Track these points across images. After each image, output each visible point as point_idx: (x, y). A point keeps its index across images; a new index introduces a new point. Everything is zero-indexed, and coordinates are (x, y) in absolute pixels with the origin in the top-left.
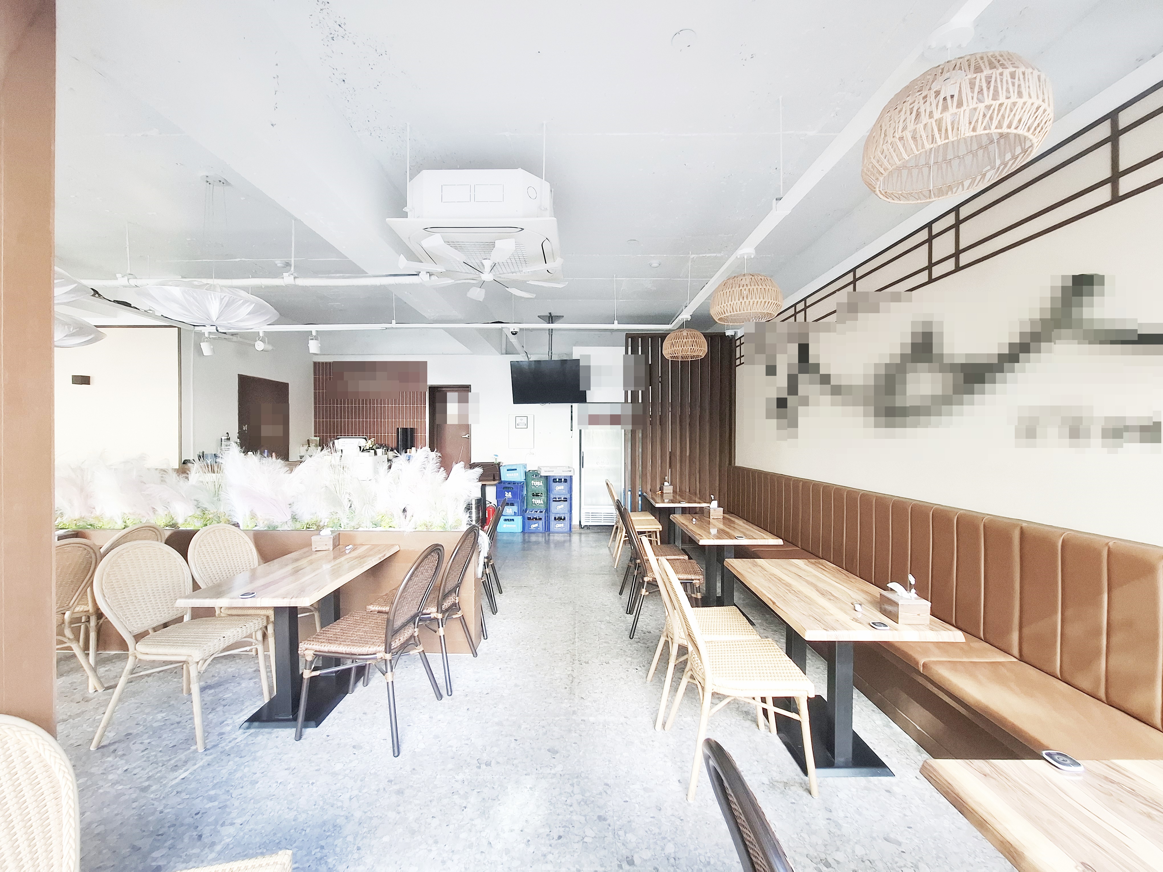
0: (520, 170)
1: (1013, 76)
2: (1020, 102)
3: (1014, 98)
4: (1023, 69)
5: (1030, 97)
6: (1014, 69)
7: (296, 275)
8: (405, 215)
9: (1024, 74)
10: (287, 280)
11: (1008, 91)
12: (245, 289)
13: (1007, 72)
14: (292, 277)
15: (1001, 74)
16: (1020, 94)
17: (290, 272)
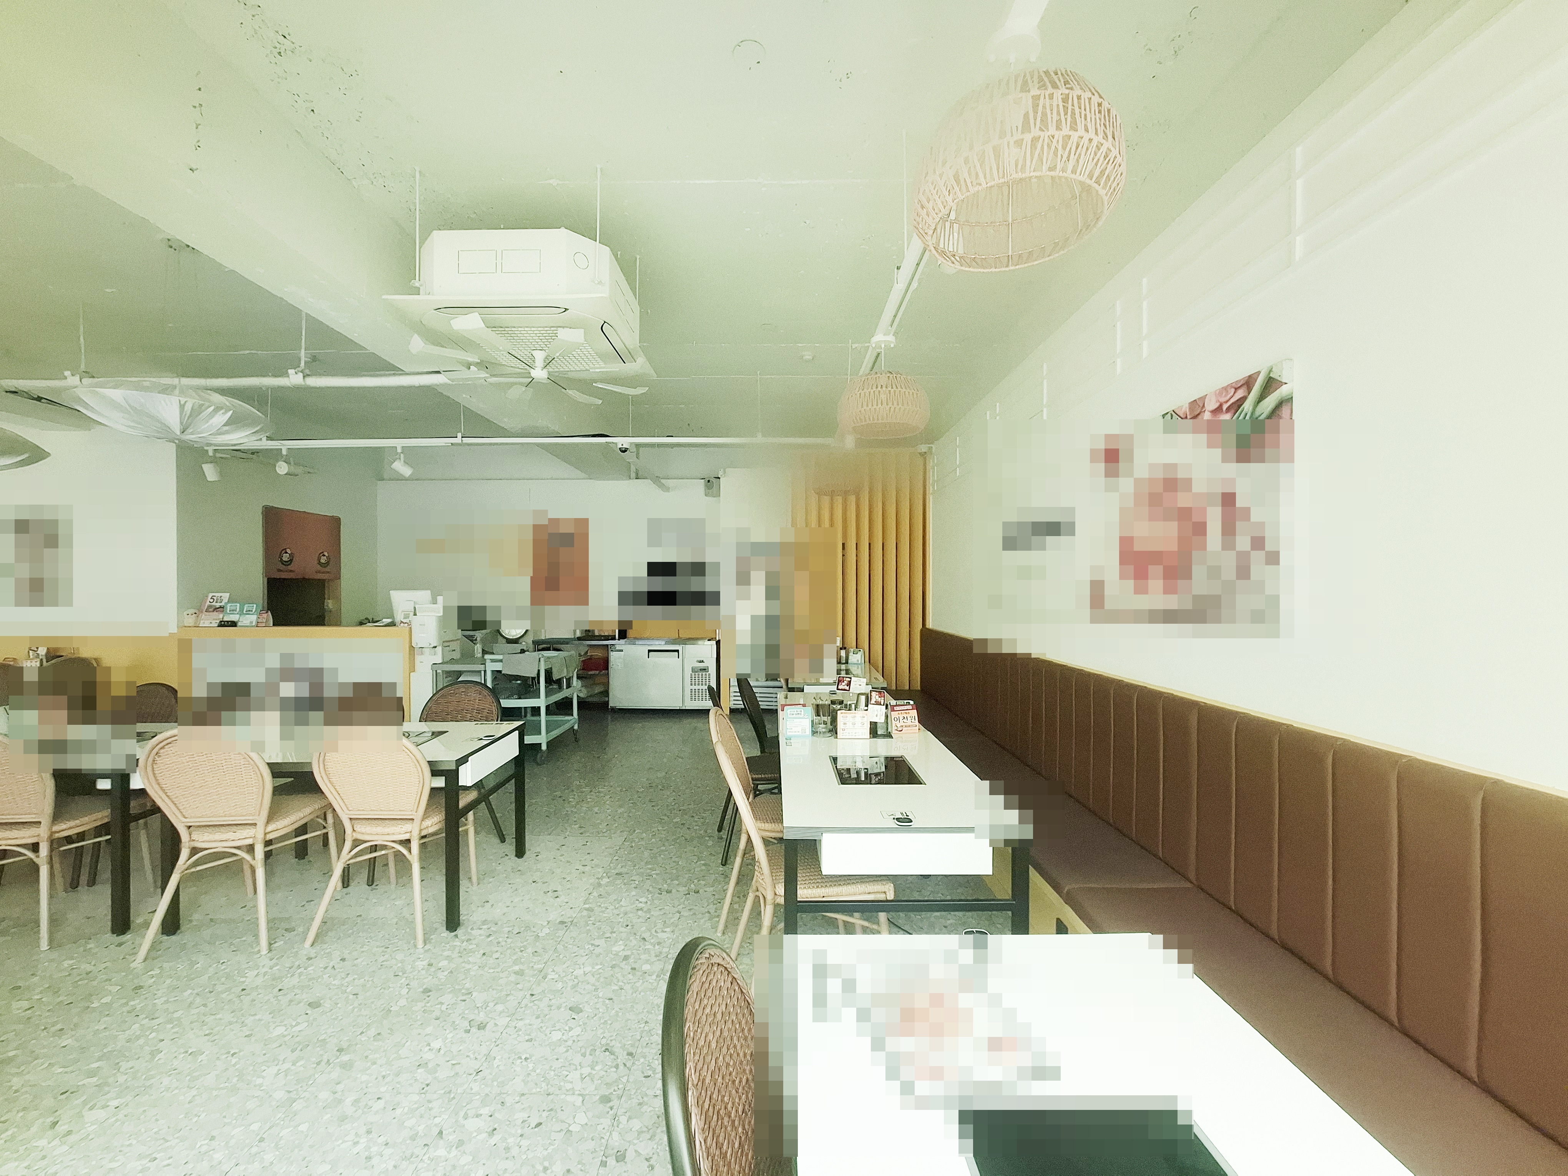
0: (563, 230)
1: (1065, 100)
2: (1075, 136)
3: (1066, 131)
4: (1078, 91)
5: (1087, 130)
6: (1067, 91)
7: (307, 372)
8: (417, 291)
9: (1079, 98)
10: (294, 378)
11: (1059, 122)
12: (222, 391)
13: (1058, 95)
14: (301, 375)
15: (1051, 96)
16: (1074, 128)
17: (300, 369)
